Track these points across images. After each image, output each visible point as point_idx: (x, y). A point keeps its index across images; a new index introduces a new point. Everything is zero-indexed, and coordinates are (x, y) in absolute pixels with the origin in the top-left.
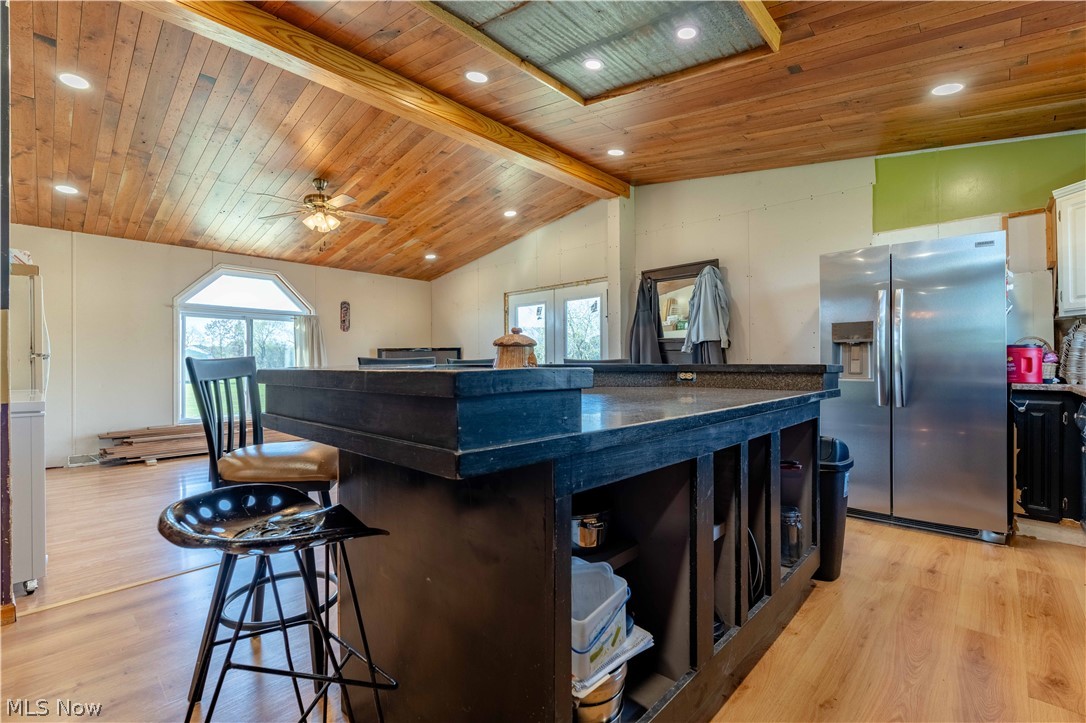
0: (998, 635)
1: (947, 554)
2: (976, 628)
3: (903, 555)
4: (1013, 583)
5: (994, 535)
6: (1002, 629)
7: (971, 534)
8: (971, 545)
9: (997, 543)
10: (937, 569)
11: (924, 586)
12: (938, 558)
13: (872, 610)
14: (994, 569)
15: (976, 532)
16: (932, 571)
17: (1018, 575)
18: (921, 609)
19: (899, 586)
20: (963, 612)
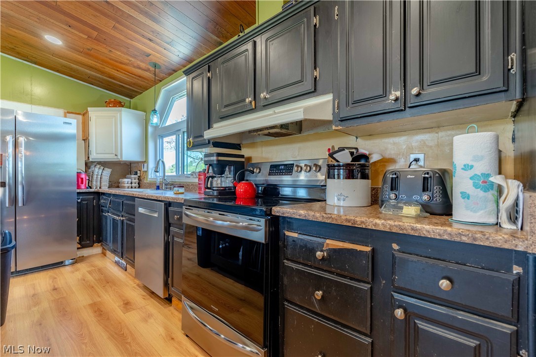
0: (100, 300)
1: (56, 278)
2: (91, 302)
3: (34, 289)
4: (89, 277)
5: (71, 261)
6: (99, 297)
7: (60, 264)
8: (62, 269)
9: (72, 264)
10: (56, 287)
11: (57, 298)
12: (53, 282)
13: (40, 324)
14: (78, 275)
15: (62, 262)
16: (55, 289)
17: (89, 273)
18: (64, 309)
19: (45, 305)
20: (81, 299)
